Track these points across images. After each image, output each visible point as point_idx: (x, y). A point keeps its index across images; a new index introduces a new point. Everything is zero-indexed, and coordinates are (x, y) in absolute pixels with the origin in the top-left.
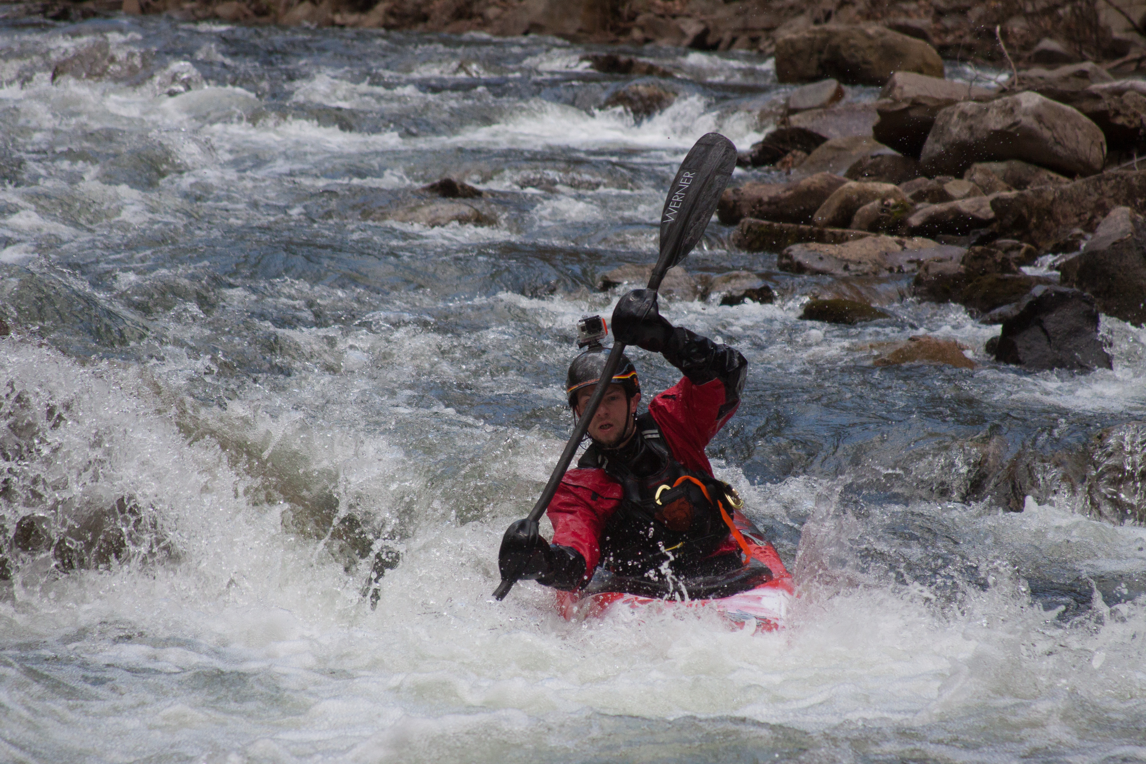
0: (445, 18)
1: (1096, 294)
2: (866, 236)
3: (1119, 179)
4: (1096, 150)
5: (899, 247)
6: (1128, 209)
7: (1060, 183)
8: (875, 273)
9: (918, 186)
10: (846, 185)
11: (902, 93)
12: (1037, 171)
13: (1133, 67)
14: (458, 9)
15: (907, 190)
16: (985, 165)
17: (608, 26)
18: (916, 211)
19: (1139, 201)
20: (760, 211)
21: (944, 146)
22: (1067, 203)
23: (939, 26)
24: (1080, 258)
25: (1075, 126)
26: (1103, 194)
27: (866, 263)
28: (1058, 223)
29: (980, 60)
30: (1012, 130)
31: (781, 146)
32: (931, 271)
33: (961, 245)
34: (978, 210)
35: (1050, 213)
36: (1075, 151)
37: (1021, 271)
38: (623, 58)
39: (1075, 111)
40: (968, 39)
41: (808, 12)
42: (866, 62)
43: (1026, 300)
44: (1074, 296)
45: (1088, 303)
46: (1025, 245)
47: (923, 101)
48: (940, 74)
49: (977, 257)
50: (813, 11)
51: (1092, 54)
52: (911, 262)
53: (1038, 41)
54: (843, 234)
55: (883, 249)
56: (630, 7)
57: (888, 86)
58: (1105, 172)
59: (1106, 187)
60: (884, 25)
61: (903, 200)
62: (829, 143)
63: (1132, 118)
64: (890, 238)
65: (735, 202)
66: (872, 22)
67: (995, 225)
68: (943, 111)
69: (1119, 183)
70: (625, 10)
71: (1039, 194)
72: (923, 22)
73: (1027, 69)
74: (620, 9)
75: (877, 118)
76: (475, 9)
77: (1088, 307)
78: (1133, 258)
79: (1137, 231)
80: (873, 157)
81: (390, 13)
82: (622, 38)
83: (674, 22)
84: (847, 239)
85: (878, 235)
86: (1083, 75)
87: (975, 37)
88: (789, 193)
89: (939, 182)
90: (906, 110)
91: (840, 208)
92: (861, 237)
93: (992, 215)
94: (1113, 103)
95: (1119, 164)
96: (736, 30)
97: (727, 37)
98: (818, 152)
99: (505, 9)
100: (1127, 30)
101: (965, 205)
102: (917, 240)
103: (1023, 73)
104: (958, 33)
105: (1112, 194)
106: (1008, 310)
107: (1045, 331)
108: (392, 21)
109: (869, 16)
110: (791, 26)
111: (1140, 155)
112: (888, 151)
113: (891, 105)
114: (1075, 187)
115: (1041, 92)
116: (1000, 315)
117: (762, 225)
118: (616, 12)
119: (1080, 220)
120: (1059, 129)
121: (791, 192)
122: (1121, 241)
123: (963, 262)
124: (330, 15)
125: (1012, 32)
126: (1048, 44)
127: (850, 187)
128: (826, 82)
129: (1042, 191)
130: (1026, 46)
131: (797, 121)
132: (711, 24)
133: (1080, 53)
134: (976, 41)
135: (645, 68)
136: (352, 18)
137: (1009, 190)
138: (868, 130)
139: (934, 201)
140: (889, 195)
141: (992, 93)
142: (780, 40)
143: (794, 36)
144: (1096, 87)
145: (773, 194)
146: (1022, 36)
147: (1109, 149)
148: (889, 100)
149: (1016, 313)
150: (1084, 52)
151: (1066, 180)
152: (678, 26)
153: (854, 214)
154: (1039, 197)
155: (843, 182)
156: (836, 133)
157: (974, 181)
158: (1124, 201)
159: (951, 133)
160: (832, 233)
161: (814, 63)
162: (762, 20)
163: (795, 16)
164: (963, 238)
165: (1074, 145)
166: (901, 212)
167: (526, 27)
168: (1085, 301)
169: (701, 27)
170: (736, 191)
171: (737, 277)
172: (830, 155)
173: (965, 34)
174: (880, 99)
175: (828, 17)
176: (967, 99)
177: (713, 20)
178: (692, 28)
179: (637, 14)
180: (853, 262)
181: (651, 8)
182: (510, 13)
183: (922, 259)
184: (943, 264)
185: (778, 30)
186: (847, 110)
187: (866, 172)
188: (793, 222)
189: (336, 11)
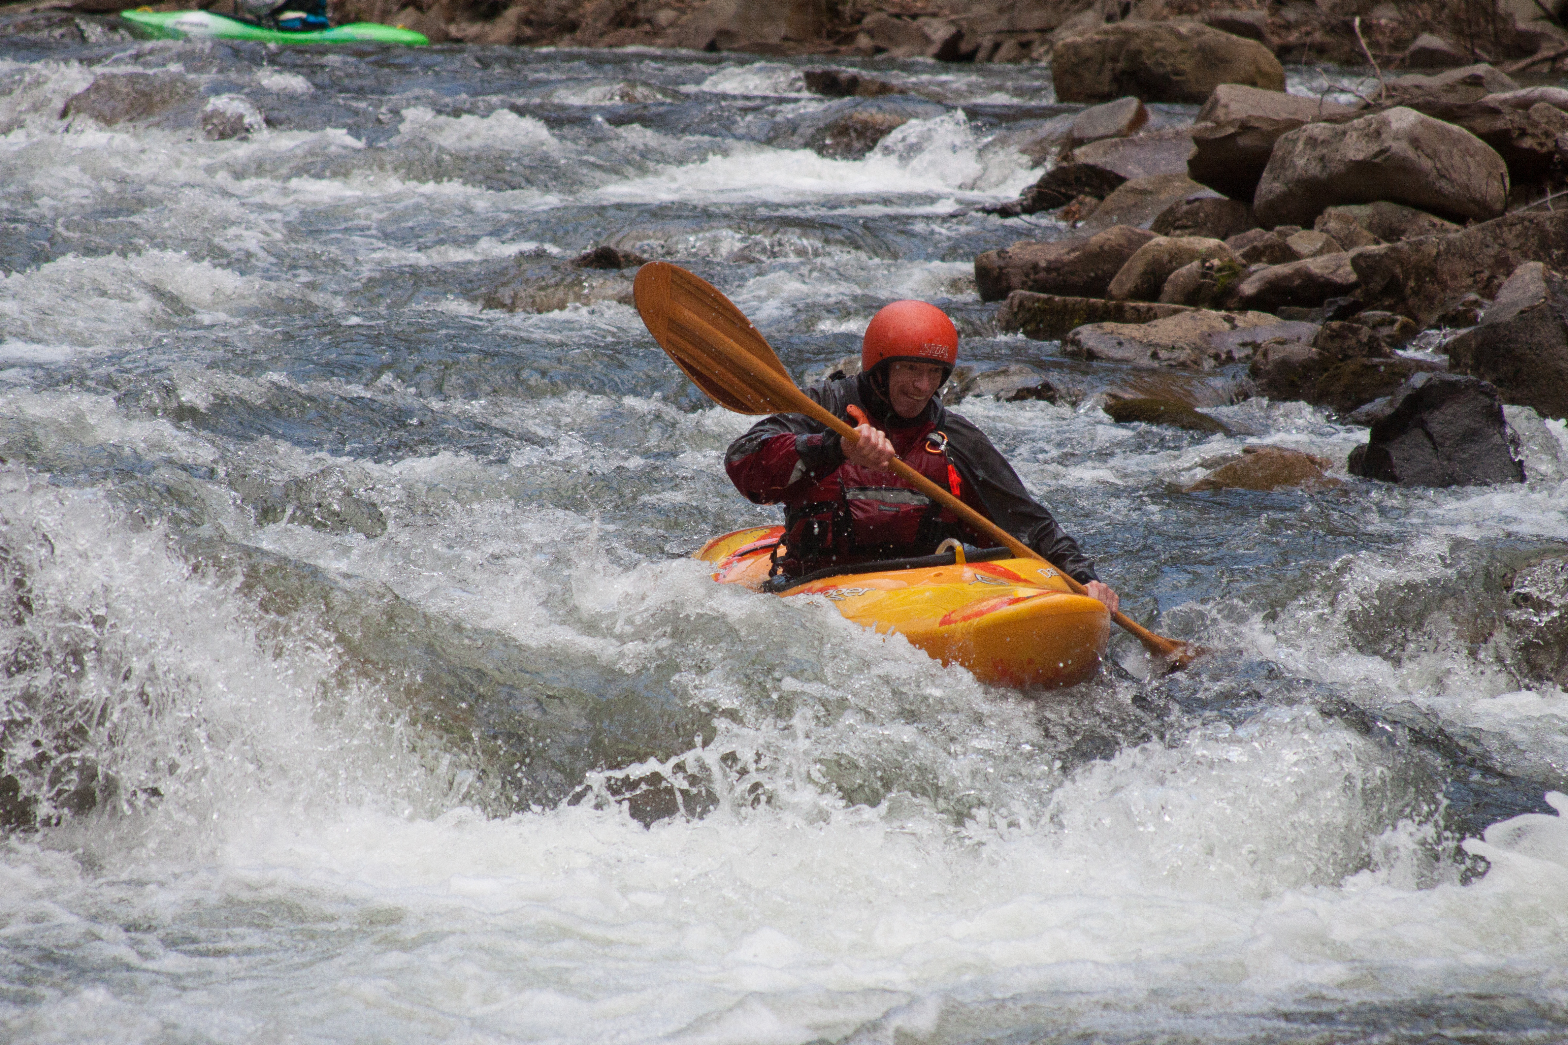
0: (600, 25)
1: (1500, 382)
2: (1182, 310)
3: (1526, 223)
4: (1496, 184)
5: (1227, 326)
6: (1540, 265)
7: (1447, 231)
8: (1195, 362)
9: (1251, 241)
10: (1153, 242)
11: (1227, 114)
12: (1414, 215)
13: (1545, 69)
14: (618, 13)
15: (1236, 247)
16: (1342, 209)
17: (824, 32)
18: (1251, 274)
19: (1556, 253)
20: (1035, 281)
21: (1286, 184)
22: (1456, 258)
23: (1278, 20)
24: (1475, 333)
25: (1466, 153)
26: (1504, 245)
27: (1183, 349)
28: (1444, 287)
29: (1333, 66)
30: (1378, 160)
31: (1062, 190)
32: (1273, 356)
33: (1313, 321)
34: (1334, 272)
35: (1433, 272)
36: (1466, 187)
37: (1395, 354)
38: (844, 74)
39: (1465, 132)
40: (1318, 37)
41: (1098, 5)
42: (1177, 73)
43: (1402, 394)
44: (1468, 386)
45: (1488, 395)
46: (1400, 318)
47: (1256, 124)
48: (1279, 84)
49: (1335, 336)
50: (1104, 4)
51: (1489, 52)
52: (1244, 345)
53: (1415, 37)
54: (1150, 309)
55: (1205, 328)
56: (855, 3)
57: (1207, 105)
58: (1508, 215)
59: (1509, 236)
60: (1202, 21)
61: (1231, 260)
62: (1128, 184)
63: (1543, 139)
64: (1214, 312)
65: (1001, 268)
66: (1185, 17)
67: (1358, 291)
68: (1283, 136)
69: (1526, 228)
70: (847, 9)
71: (1417, 247)
72: (1256, 15)
73: (1399, 75)
74: (840, 8)
75: (1193, 149)
76: (641, 12)
77: (1488, 401)
78: (1548, 332)
79: (1554, 294)
80: (1189, 202)
81: (525, 21)
82: (843, 48)
83: (915, 24)
84: (1156, 317)
85: (1198, 310)
86: (1476, 81)
87: (1327, 33)
88: (1073, 255)
89: (1279, 232)
90: (1232, 137)
91: (1144, 274)
92: (1175, 312)
93: (1353, 277)
94: (1517, 118)
95: (1527, 203)
96: (1000, 32)
97: (987, 42)
98: (1112, 198)
99: (682, 12)
100: (1535, 19)
101: (1316, 265)
102: (1252, 315)
103: (1393, 81)
104: (1304, 29)
105: (1517, 245)
106: (1379, 406)
107: (1429, 436)
108: (528, 32)
109: (1181, 9)
110: (1075, 25)
111: (1555, 189)
112: (1210, 193)
113: (1213, 129)
114: (1468, 236)
115: (1417, 106)
116: (1367, 414)
117: (1038, 300)
118: (834, 12)
119: (1475, 282)
120: (1443, 158)
121: (1078, 253)
122: (1532, 308)
123: (1315, 344)
124: (443, 26)
125: (1379, 25)
126: (1428, 40)
127: (1159, 244)
128: (1124, 100)
129: (1421, 243)
130: (1398, 44)
131: (1083, 155)
132: (964, 24)
133: (1472, 51)
134: (1330, 39)
135: (874, 88)
136: (473, 29)
137: (1378, 243)
138: (1182, 167)
139: (1273, 262)
140: (1211, 253)
141: (1353, 109)
142: (1059, 45)
143: (1079, 39)
144: (1492, 98)
145: (1052, 257)
146: (1393, 31)
147: (1512, 183)
148: (1209, 124)
149: (1389, 411)
150: (1477, 51)
151: (1455, 226)
152: (920, 29)
153: (1165, 281)
154: (1417, 251)
155: (1149, 238)
156: (1138, 171)
157: (1328, 231)
158: (1534, 253)
159: (1295, 167)
160: (1134, 308)
161: (1107, 76)
162: (1036, 18)
163: (1080, 11)
164: (1314, 311)
165: (1465, 178)
166: (1229, 276)
167: (712, 36)
168: (1483, 393)
169: (952, 30)
170: (1002, 253)
171: (1005, 372)
172: (1130, 201)
173: (1314, 30)
174: (1196, 122)
175: (1125, 11)
176: (1316, 119)
177: (967, 19)
178: (940, 31)
179: (864, 15)
180: (1165, 347)
181: (884, 6)
182: (689, 16)
183: (1259, 341)
184: (1288, 348)
185: (1057, 31)
186: (1152, 138)
187: (1179, 223)
188: (1081, 295)
189: (450, 20)
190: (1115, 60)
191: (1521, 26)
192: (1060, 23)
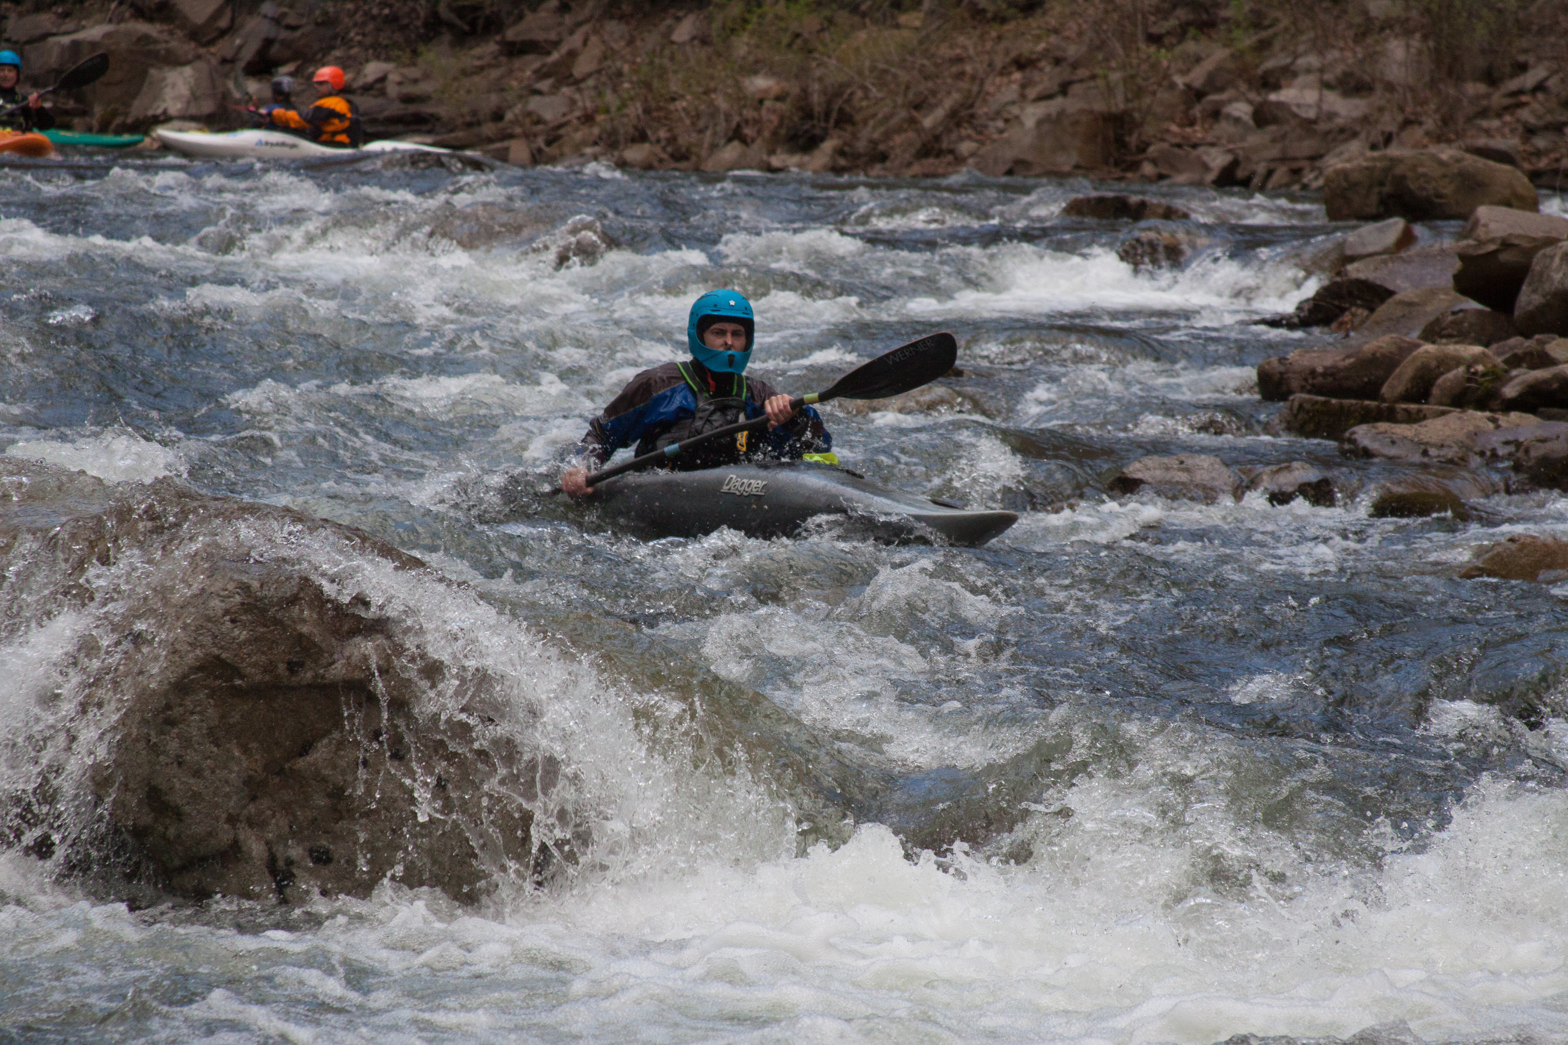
0: (908, 156)
2: (1449, 412)
5: (1491, 426)
8: (1462, 459)
9: (1511, 348)
10: (1421, 350)
11: (1487, 233)
14: (924, 145)
15: (1499, 354)
17: (1112, 160)
18: (1512, 379)
20: (1313, 385)
21: (1544, 296)
23: (1528, 148)
27: (1450, 447)
31: (1336, 303)
32: (1533, 454)
38: (1134, 199)
41: (1363, 135)
42: (1440, 196)
47: (1516, 242)
48: (1533, 205)
50: (1369, 133)
52: (1507, 443)
54: (1420, 411)
55: (1471, 428)
56: (1139, 136)
57: (1468, 225)
60: (1460, 148)
61: (1495, 366)
62: (1398, 297)
64: (1479, 414)
65: (1281, 373)
66: (1444, 145)
68: (1541, 252)
70: (1133, 140)
72: (1509, 142)
74: (1127, 139)
75: (1458, 265)
76: (945, 145)
80: (1454, 313)
81: (840, 152)
82: (1129, 175)
83: (1195, 153)
84: (1425, 418)
85: (1464, 411)
88: (1348, 361)
89: (1538, 341)
90: (1494, 253)
91: (1414, 379)
92: (1443, 413)
96: (1273, 160)
97: (1261, 169)
98: (1383, 310)
99: (982, 143)
102: (1514, 416)
104: (1553, 156)
108: (842, 162)
109: (1439, 138)
110: (1341, 153)
112: (1473, 305)
113: (1475, 247)
117: (1316, 402)
118: (1120, 143)
121: (1352, 360)
124: (765, 157)
127: (1427, 352)
128: (1391, 221)
131: (1355, 271)
132: (1241, 153)
135: (1161, 211)
136: (793, 160)
138: (1446, 280)
139: (1533, 367)
140: (1476, 360)
143: (1348, 165)
145: (1328, 362)
148: (1471, 242)
152: (1199, 158)
153: (1432, 385)
155: (1418, 346)
156: (1406, 285)
159: (1553, 281)
160: (1406, 410)
161: (1374, 199)
162: (1305, 147)
163: (1344, 143)
166: (1492, 381)
167: (1010, 163)
169: (1229, 158)
170: (1282, 360)
171: (1288, 468)
172: (1399, 313)
174: (1460, 239)
175: (1388, 141)
177: (1243, 149)
178: (1218, 160)
179: (1148, 144)
180: (1434, 445)
181: (1166, 137)
182: (988, 147)
183: (1521, 439)
184: (1549, 445)
185: (1326, 158)
186: (1418, 255)
187: (1445, 332)
188: (1355, 398)
189: (772, 152)
192: (1328, 151)
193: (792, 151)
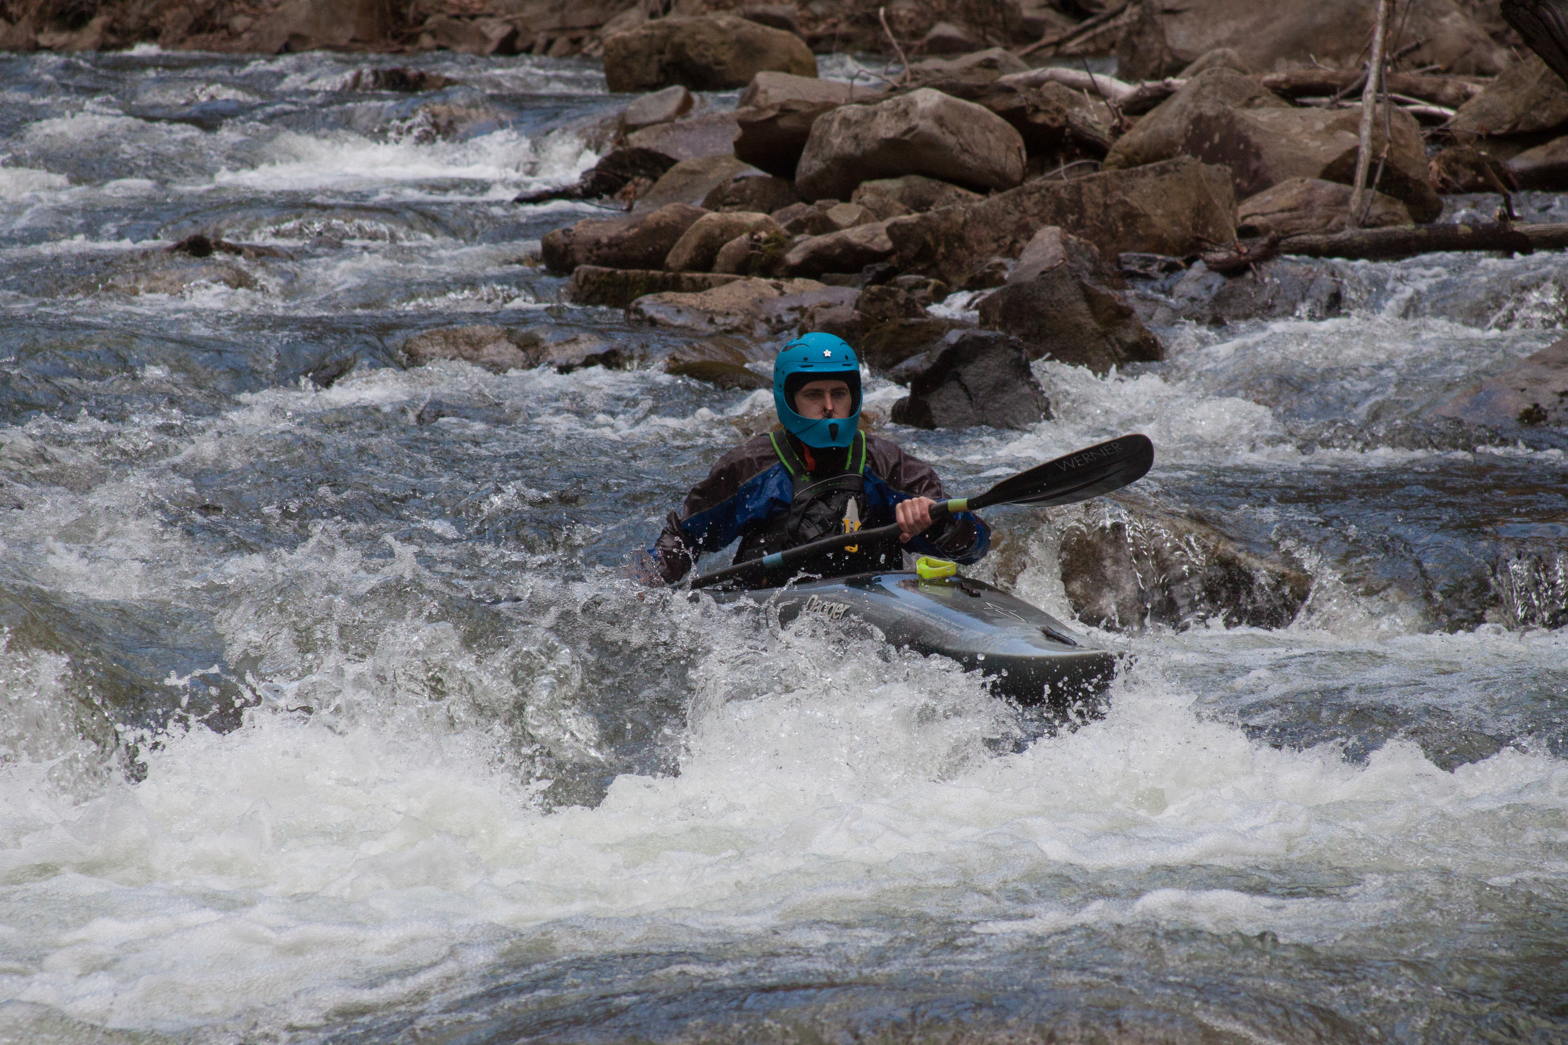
0: (179, 32)
1: (1026, 337)
2: (733, 280)
3: (1043, 192)
4: (1013, 156)
5: (776, 292)
6: (1057, 229)
8: (748, 326)
9: (794, 214)
10: (705, 218)
11: (766, 99)
12: (941, 187)
13: (1050, 52)
14: (196, 21)
15: (781, 220)
16: (876, 183)
17: (389, 34)
18: (795, 245)
19: (1071, 218)
20: (598, 256)
21: (824, 162)
22: (981, 225)
23: (806, 13)
24: (1002, 293)
25: (986, 129)
26: (1025, 211)
27: (736, 315)
28: (972, 252)
29: (860, 54)
30: (907, 138)
31: (619, 173)
32: (820, 317)
33: (854, 286)
34: (871, 241)
35: (961, 239)
36: (987, 160)
37: (928, 313)
38: (412, 71)
39: (984, 109)
40: (843, 28)
41: (642, 3)
42: (719, 63)
43: (939, 349)
44: (998, 340)
45: (1015, 348)
46: (932, 281)
47: (794, 107)
48: (812, 71)
49: (875, 299)
50: (647, 2)
51: (999, 39)
52: (792, 309)
53: (931, 26)
54: (704, 279)
55: (756, 295)
56: (417, 6)
57: (748, 91)
58: (1026, 185)
59: (1028, 204)
60: (738, 15)
61: (777, 232)
62: (679, 166)
63: (1055, 115)
64: (763, 280)
65: (566, 245)
66: (722, 12)
67: (894, 258)
68: (820, 117)
69: (1043, 196)
70: (410, 12)
71: (946, 215)
72: (787, 9)
73: (920, 61)
74: (404, 10)
75: (738, 131)
76: (218, 20)
77: (1015, 354)
78: (1067, 291)
79: (1070, 256)
80: (736, 181)
81: (110, 29)
82: (408, 48)
83: (473, 24)
84: (710, 286)
85: (748, 279)
86: (990, 64)
87: (853, 24)
88: (633, 231)
89: (820, 206)
90: (773, 119)
91: (698, 247)
92: (728, 281)
93: (889, 245)
94: (1031, 97)
95: (1042, 173)
96: (553, 30)
97: (541, 39)
98: (665, 179)
99: (256, 17)
100: (1040, 7)
101: (855, 235)
102: (798, 282)
103: (916, 66)
104: (830, 21)
105: (1036, 211)
106: (917, 362)
107: (964, 387)
109: (717, 5)
110: (621, 22)
111: (1068, 160)
112: (755, 172)
113: (754, 113)
114: (991, 205)
115: (940, 88)
116: (907, 370)
117: (602, 274)
118: (399, 16)
119: (1000, 247)
120: (966, 135)
121: (636, 230)
122: (1052, 269)
123: (856, 307)
124: (32, 36)
125: (898, 16)
126: (943, 29)
127: (710, 220)
128: (671, 88)
129: (948, 212)
130: (917, 33)
131: (637, 140)
132: (519, 23)
133: (984, 38)
134: (853, 30)
137: (909, 213)
138: (727, 147)
139: (816, 232)
140: (759, 227)
141: (879, 92)
142: (608, 40)
143: (627, 34)
144: (1008, 78)
145: (613, 233)
146: (911, 21)
147: (1029, 156)
148: (751, 108)
149: (927, 366)
150: (989, 38)
151: (978, 196)
152: (478, 28)
153: (717, 253)
154: (946, 219)
155: (702, 214)
156: (688, 153)
157: (863, 204)
158: (1052, 218)
159: (832, 145)
160: (690, 279)
161: (654, 67)
162: (586, 16)
163: (626, 8)
164: (854, 277)
165: (985, 152)
166: (776, 247)
167: (286, 39)
168: (1011, 347)
169: (507, 29)
170: (566, 232)
171: (575, 341)
172: (682, 181)
173: (840, 21)
174: (739, 107)
175: (667, 9)
176: (850, 101)
177: (521, 19)
178: (497, 30)
179: (426, 17)
180: (720, 314)
181: (444, 8)
182: (263, 21)
183: (806, 305)
184: (832, 311)
185: (605, 27)
186: (699, 122)
187: (728, 200)
188: (641, 268)
189: (39, 30)
190: (661, 52)
191: (1027, 13)
192: (607, 20)
193: (60, 29)
